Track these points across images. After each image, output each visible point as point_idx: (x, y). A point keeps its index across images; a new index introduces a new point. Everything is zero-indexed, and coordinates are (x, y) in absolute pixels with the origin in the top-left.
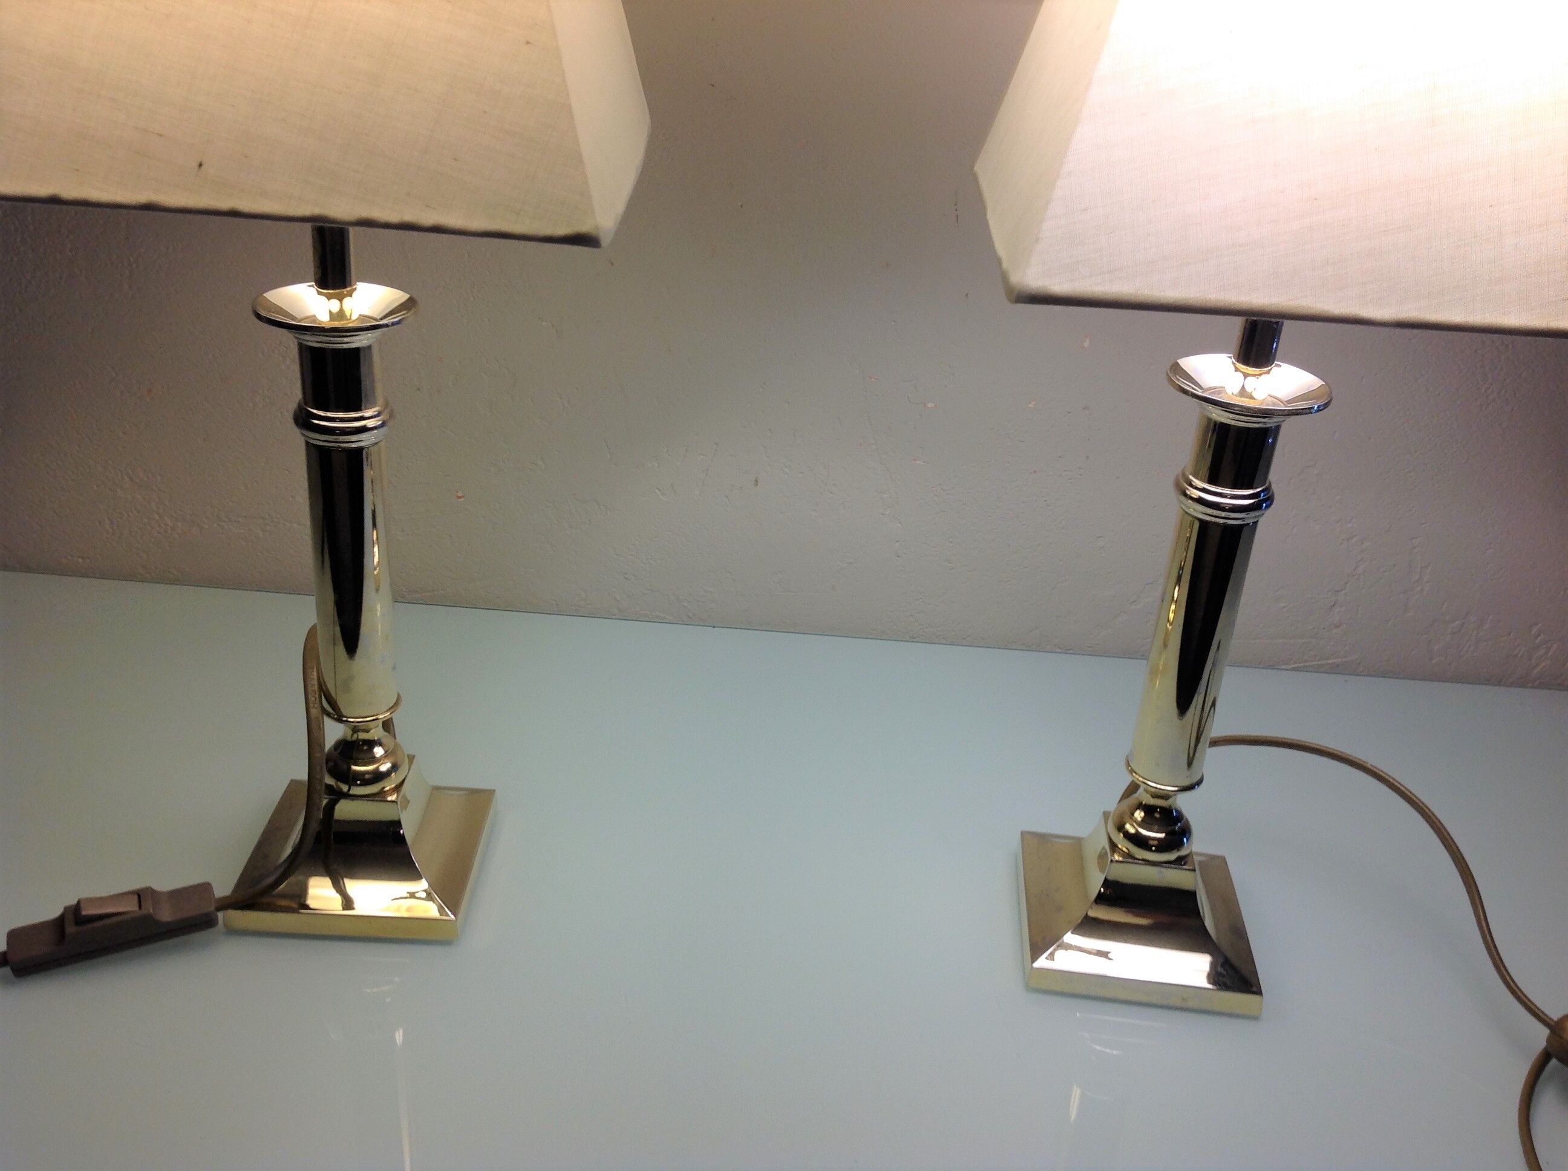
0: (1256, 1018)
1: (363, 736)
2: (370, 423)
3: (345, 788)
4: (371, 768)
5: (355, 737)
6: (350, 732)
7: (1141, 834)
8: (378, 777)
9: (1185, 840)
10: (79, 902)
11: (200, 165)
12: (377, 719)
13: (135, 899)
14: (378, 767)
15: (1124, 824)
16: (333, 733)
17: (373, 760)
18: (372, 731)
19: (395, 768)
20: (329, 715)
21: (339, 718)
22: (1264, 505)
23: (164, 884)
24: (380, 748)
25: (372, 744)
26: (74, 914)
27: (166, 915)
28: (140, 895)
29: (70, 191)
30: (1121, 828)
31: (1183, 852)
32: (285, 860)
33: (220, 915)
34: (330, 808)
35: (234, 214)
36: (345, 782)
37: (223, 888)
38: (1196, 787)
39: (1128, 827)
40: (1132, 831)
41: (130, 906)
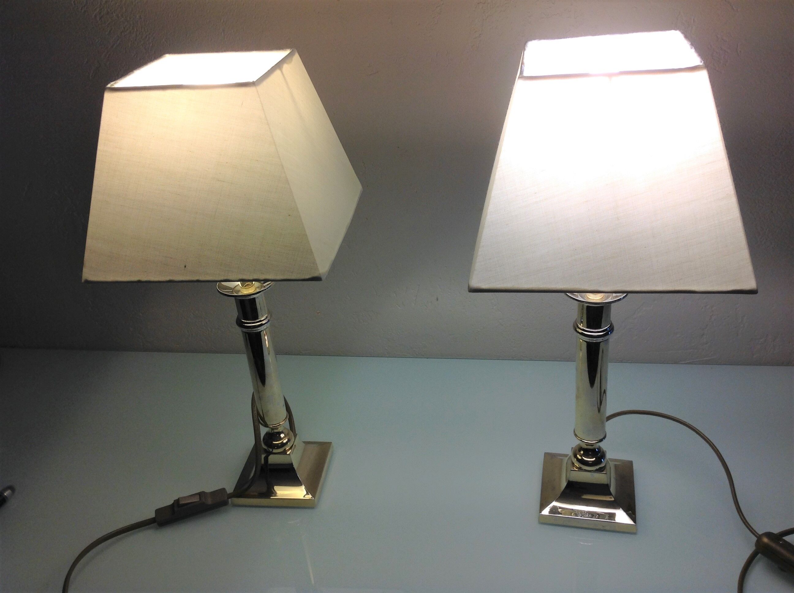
0: (635, 534)
1: (276, 431)
2: (264, 322)
3: (271, 450)
4: (280, 442)
5: (273, 431)
6: (271, 430)
7: (583, 459)
8: (283, 445)
9: (602, 460)
10: (179, 498)
11: (185, 267)
12: (280, 425)
13: (198, 497)
14: (283, 442)
15: (576, 455)
16: (264, 431)
17: (281, 439)
18: (279, 429)
19: (289, 440)
20: (261, 424)
21: (266, 425)
22: (610, 333)
23: (209, 489)
24: (283, 434)
25: (280, 433)
26: (177, 502)
27: (209, 501)
28: (201, 494)
29: (144, 278)
30: (575, 456)
31: (602, 465)
32: (251, 479)
33: (230, 500)
34: (266, 459)
35: (198, 281)
36: (271, 448)
37: (230, 489)
38: (603, 440)
39: (578, 456)
40: (580, 458)
41: (196, 499)
